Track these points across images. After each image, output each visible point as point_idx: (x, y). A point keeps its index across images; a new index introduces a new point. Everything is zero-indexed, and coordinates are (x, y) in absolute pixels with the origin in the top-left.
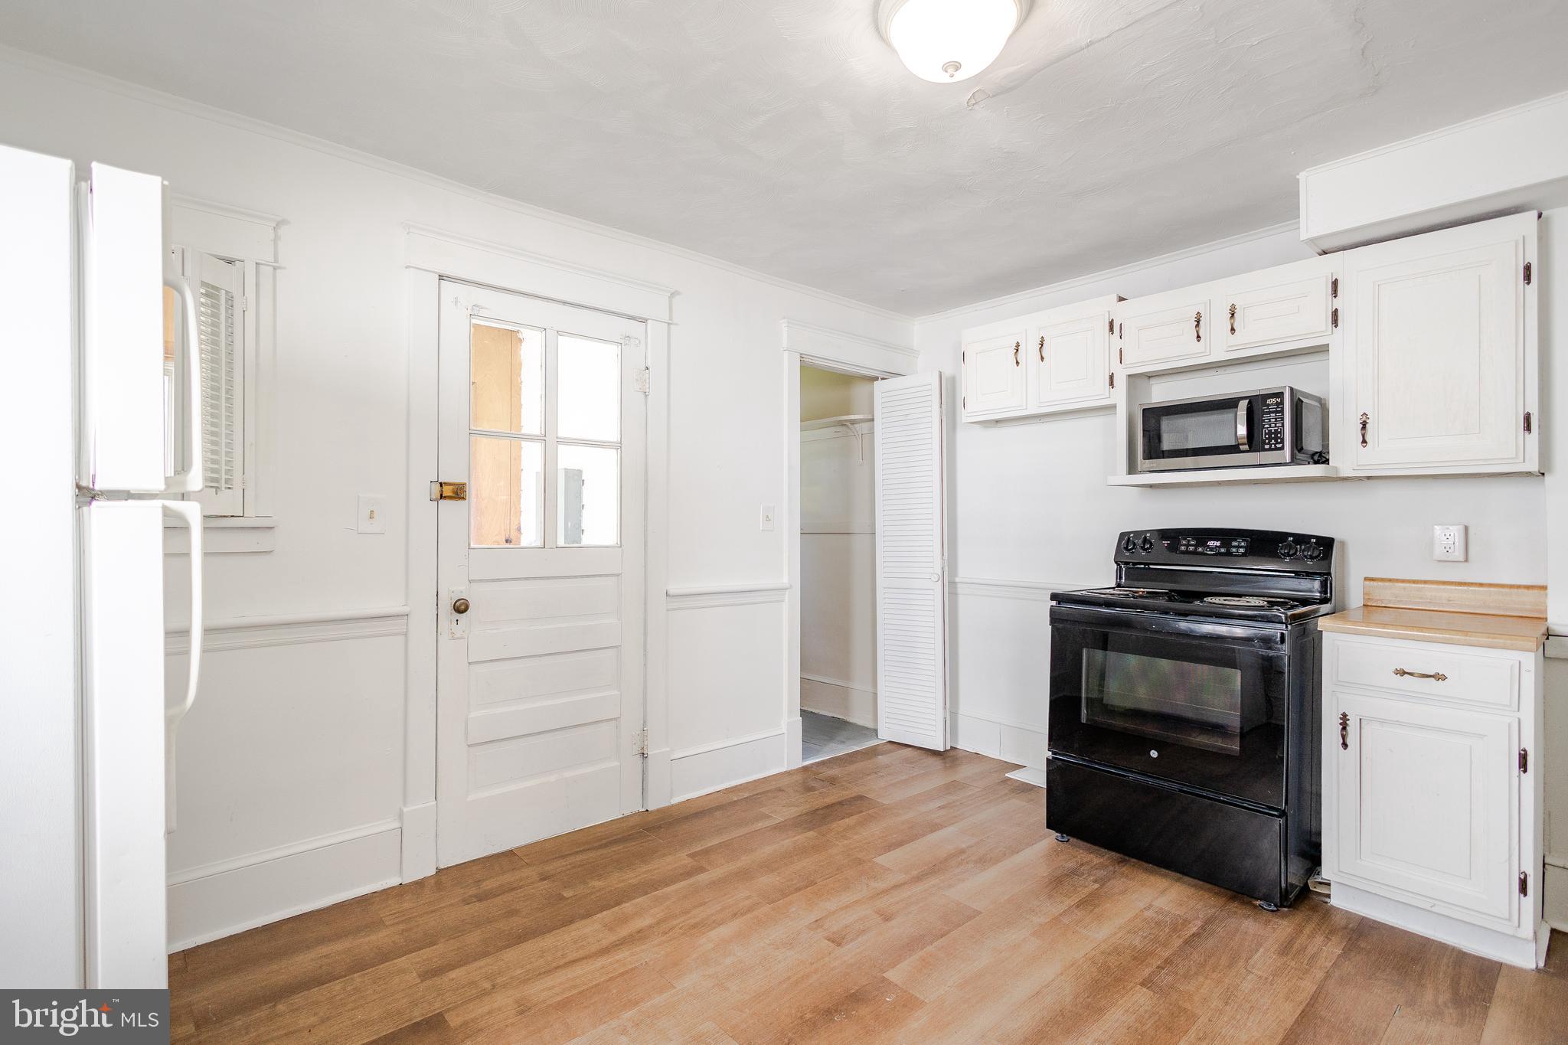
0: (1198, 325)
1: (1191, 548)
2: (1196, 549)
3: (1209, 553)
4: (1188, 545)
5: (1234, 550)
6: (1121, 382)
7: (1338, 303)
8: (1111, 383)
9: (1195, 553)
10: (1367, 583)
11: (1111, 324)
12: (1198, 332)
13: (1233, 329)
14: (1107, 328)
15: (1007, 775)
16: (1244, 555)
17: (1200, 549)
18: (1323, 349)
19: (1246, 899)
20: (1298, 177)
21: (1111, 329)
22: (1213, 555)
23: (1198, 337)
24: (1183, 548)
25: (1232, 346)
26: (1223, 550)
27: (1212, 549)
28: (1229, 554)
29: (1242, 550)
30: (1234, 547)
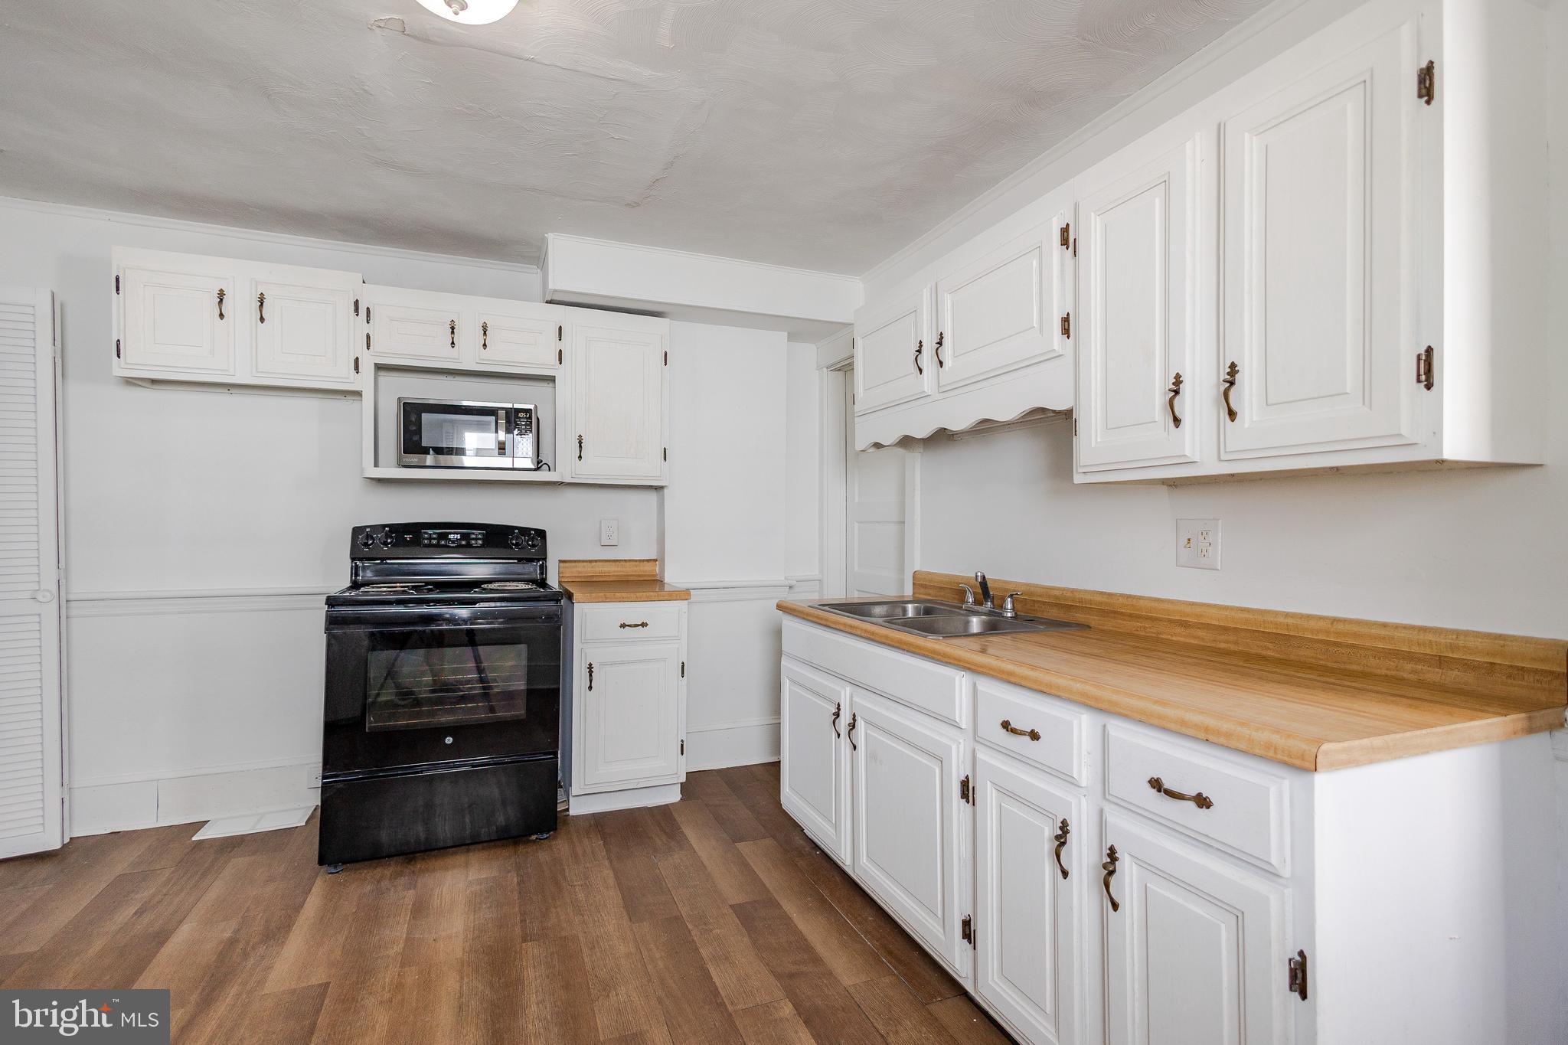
0: (453, 332)
1: (434, 542)
2: (438, 542)
3: (452, 545)
4: (430, 539)
5: (473, 542)
6: (368, 368)
7: (561, 345)
8: (357, 368)
9: (438, 546)
10: (561, 564)
11: (356, 303)
12: (453, 338)
13: (485, 345)
14: (352, 308)
15: (194, 839)
16: (482, 546)
17: (443, 542)
18: (551, 379)
19: (524, 839)
20: (546, 235)
21: (357, 310)
22: (456, 546)
23: (453, 343)
24: (426, 542)
25: (483, 360)
26: (464, 543)
27: (453, 542)
28: (469, 546)
29: (480, 542)
30: (473, 539)
